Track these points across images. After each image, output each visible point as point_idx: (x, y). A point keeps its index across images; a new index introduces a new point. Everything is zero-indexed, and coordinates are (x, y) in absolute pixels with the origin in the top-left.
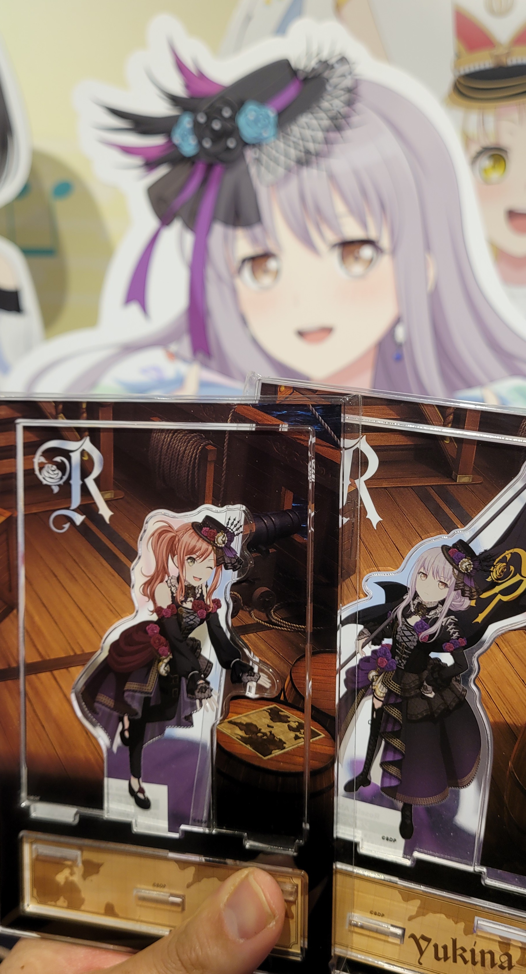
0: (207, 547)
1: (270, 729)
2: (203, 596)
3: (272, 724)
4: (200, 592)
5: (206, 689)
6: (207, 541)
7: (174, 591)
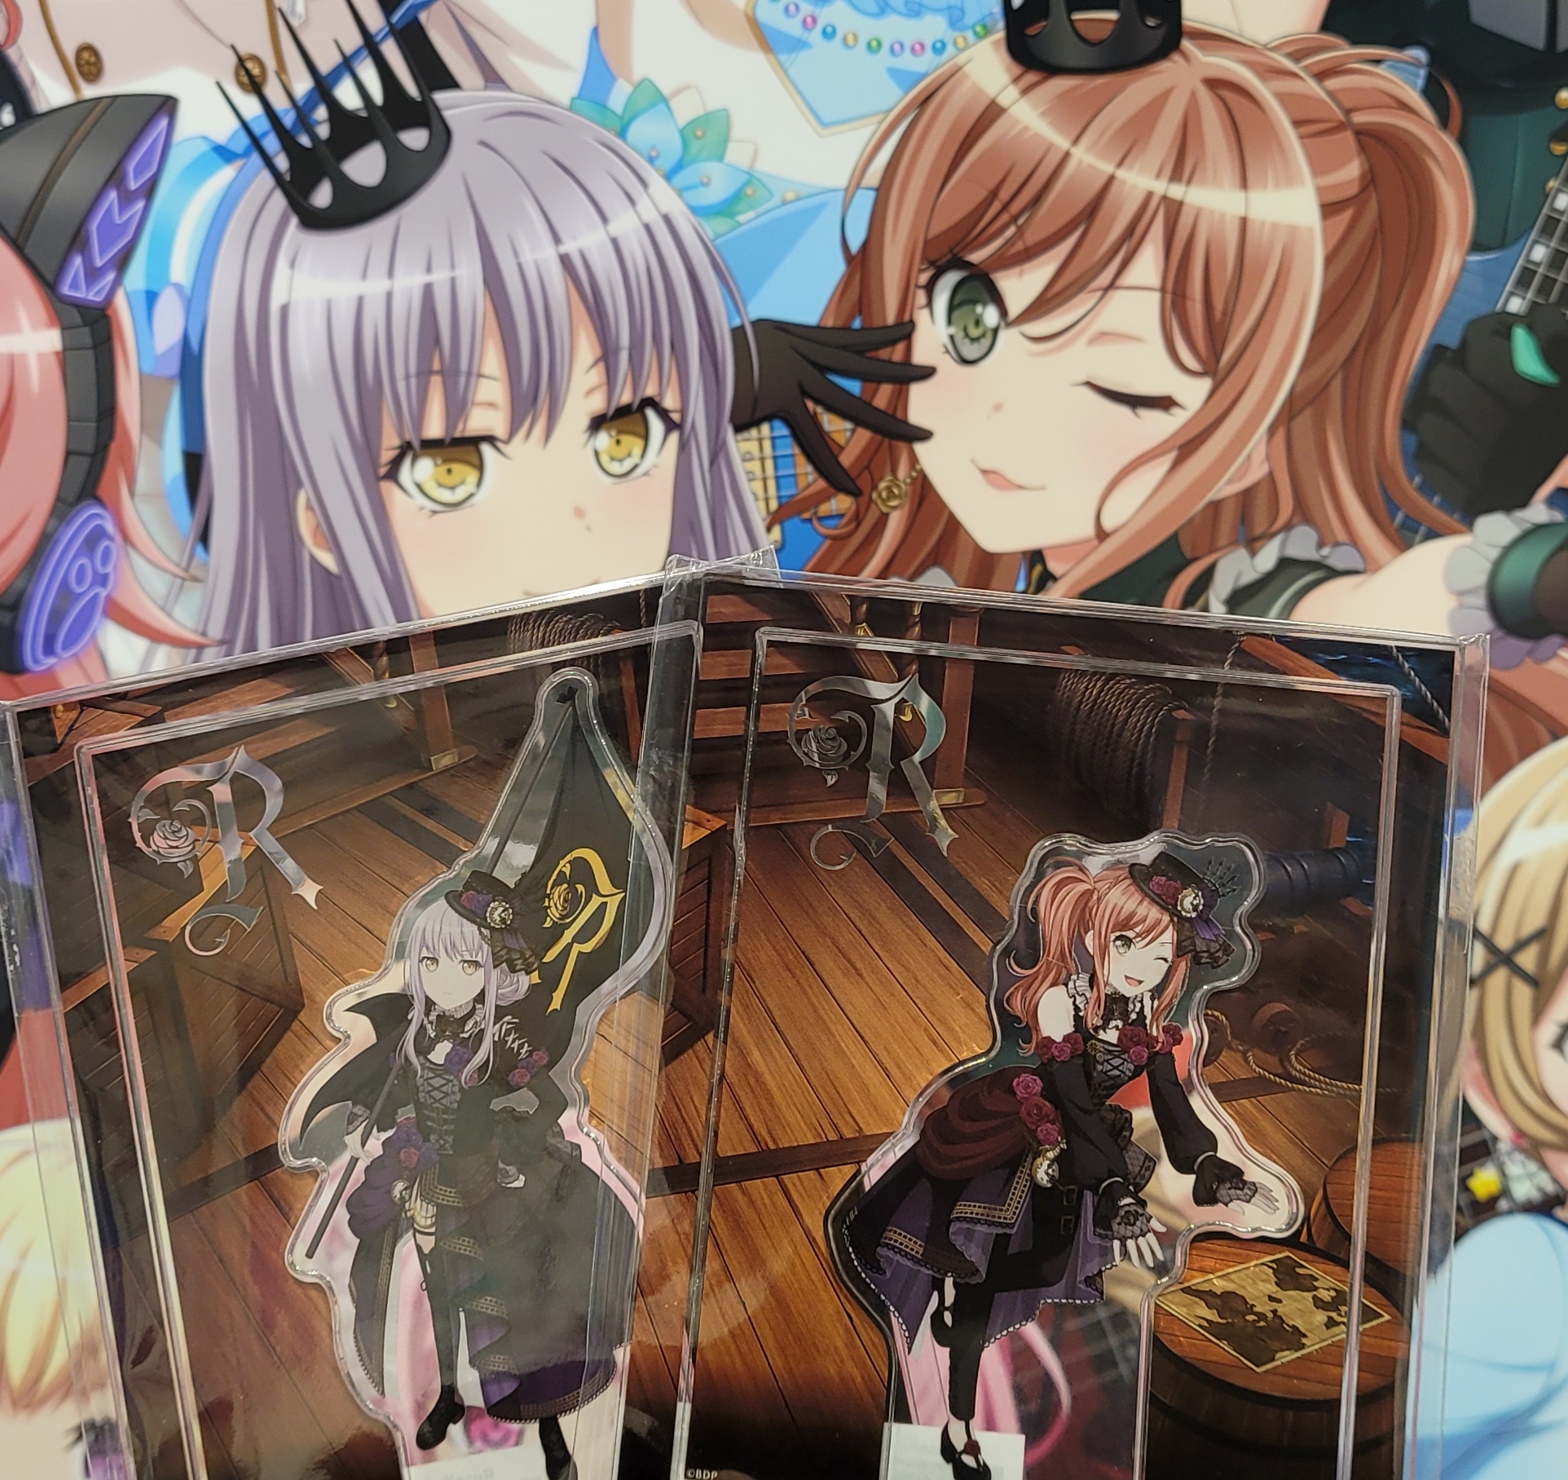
0: (1158, 915)
1: (1275, 1305)
2: (1145, 1018)
3: (1280, 1294)
4: (1137, 1010)
5: (1137, 1216)
6: (1160, 905)
7: (1082, 1006)
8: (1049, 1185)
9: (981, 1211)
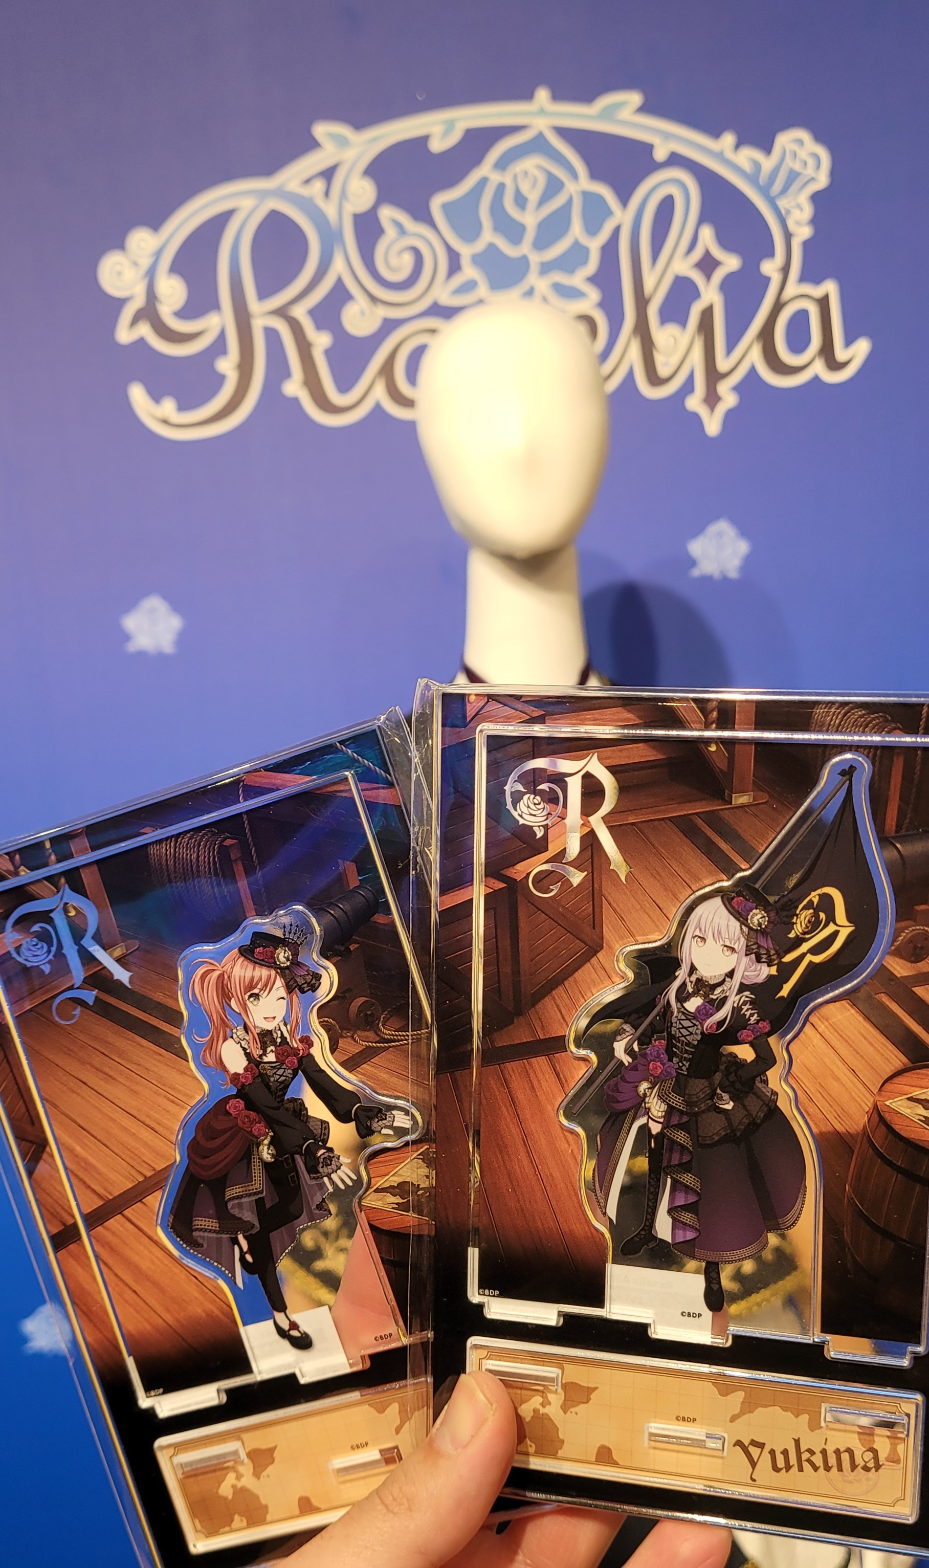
0: (269, 973)
8: (273, 1160)
9: (241, 1190)
